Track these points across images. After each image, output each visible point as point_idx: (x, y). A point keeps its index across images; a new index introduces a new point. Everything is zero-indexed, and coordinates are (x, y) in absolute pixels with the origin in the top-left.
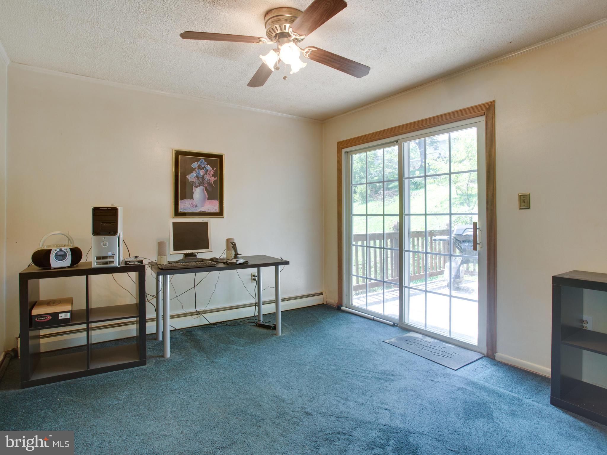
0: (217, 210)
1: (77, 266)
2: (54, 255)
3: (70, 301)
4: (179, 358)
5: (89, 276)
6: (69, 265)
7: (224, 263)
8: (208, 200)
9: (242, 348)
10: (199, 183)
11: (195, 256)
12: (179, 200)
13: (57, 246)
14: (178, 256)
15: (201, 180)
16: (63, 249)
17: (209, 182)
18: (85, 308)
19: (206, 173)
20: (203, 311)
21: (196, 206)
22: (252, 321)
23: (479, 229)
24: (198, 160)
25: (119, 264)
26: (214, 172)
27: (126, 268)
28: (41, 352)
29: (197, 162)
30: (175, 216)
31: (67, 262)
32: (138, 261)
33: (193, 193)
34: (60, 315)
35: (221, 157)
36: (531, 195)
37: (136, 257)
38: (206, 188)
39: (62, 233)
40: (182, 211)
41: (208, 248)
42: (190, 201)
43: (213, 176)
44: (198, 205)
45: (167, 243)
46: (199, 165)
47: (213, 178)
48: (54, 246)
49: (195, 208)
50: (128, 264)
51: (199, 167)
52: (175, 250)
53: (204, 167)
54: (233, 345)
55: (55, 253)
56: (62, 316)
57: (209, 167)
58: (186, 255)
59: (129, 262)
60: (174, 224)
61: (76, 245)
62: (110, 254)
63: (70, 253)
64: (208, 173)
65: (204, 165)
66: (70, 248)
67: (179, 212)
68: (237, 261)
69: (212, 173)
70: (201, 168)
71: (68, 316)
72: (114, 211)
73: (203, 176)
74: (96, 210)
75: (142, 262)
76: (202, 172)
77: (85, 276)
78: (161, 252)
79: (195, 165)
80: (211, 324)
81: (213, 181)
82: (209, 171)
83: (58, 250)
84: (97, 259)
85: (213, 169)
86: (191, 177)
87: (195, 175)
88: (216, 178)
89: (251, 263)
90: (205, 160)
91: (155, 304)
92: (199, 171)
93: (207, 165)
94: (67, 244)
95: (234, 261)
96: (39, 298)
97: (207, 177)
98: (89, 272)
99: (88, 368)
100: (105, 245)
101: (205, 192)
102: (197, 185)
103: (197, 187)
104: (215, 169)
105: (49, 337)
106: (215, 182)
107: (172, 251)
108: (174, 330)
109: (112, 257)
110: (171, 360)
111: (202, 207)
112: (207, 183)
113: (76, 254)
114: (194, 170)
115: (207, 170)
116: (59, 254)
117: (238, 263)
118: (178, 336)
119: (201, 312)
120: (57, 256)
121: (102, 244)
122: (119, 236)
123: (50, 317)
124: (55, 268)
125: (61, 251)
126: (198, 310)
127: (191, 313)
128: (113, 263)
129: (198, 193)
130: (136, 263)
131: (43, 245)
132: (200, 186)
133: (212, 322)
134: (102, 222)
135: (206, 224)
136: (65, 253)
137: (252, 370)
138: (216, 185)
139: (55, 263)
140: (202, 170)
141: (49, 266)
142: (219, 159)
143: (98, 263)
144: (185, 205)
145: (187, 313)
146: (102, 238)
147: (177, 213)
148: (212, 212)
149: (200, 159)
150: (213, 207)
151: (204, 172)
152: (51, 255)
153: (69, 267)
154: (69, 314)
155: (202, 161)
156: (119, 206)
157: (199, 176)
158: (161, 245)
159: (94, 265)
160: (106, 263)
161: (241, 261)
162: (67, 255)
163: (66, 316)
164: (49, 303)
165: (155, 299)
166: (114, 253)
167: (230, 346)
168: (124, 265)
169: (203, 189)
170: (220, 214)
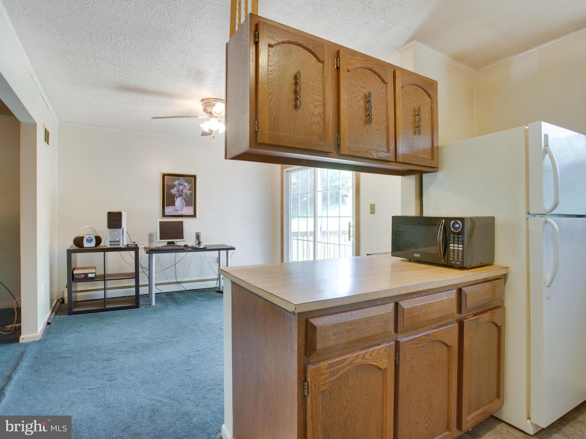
0: (192, 213)
1: (99, 247)
2: (86, 240)
3: (95, 268)
4: (159, 305)
5: (105, 252)
6: (94, 246)
7: (192, 248)
8: (185, 206)
9: (201, 302)
10: (179, 195)
11: (174, 243)
12: (165, 206)
13: (87, 235)
14: (163, 243)
15: (180, 193)
16: (91, 237)
17: (186, 194)
18: (103, 274)
19: (184, 188)
20: (182, 282)
21: (177, 211)
22: (215, 289)
23: (352, 226)
24: (178, 179)
25: (123, 246)
26: (190, 187)
27: (128, 248)
28: (78, 300)
29: (177, 181)
30: (163, 217)
31: (93, 244)
32: (135, 245)
33: (175, 202)
34: (89, 275)
35: (195, 177)
36: (375, 204)
37: (134, 242)
38: (184, 199)
39: (90, 227)
40: (168, 214)
41: (183, 238)
42: (173, 207)
43: (189, 190)
44: (178, 210)
45: (155, 234)
46: (179, 183)
47: (189, 191)
48: (85, 234)
49: (176, 212)
50: (129, 246)
51: (180, 184)
52: (160, 239)
53: (183, 184)
54: (196, 301)
55: (86, 239)
56: (90, 276)
57: (186, 184)
58: (169, 243)
59: (129, 245)
60: (160, 222)
61: (98, 235)
62: (117, 239)
63: (95, 239)
64: (185, 188)
65: (183, 183)
66: (95, 236)
67: (165, 214)
68: (199, 246)
69: (188, 188)
70: (181, 184)
71: (93, 275)
72: (120, 214)
73: (182, 190)
74: (109, 214)
75: (137, 245)
76: (181, 188)
77: (103, 252)
78: (151, 241)
79: (176, 183)
80: (187, 290)
81: (189, 193)
82: (186, 187)
83: (88, 237)
84: (110, 242)
85: (189, 185)
86: (174, 191)
87: (176, 190)
88: (191, 191)
89: (208, 248)
90: (184, 179)
91: (148, 274)
92: (179, 187)
93: (185, 182)
94: (93, 234)
95: (197, 246)
96: (77, 266)
97: (185, 191)
98: (105, 250)
99: (105, 307)
100: (114, 234)
101: (184, 201)
102: (178, 196)
103: (178, 198)
104: (190, 185)
105: (82, 292)
106: (191, 194)
107: (159, 240)
108: (161, 293)
109: (119, 242)
110: (155, 306)
111: (181, 211)
112: (185, 195)
113: (98, 240)
114: (175, 186)
115: (185, 186)
116: (88, 239)
117: (199, 248)
118: (163, 296)
119: (180, 282)
120: (87, 240)
121: (113, 233)
122: (123, 229)
123: (83, 276)
124: (86, 248)
125: (89, 237)
126: (178, 281)
127: (173, 282)
128: (119, 245)
129: (178, 202)
130: (134, 246)
131: (79, 234)
132: (180, 197)
133: (187, 289)
134: (113, 221)
135: (182, 222)
136: (92, 238)
137: (202, 312)
138: (191, 196)
139: (86, 245)
140: (181, 186)
141: (83, 247)
142: (193, 178)
143: (110, 245)
144: (169, 210)
145: (170, 283)
146: (113, 230)
147: (164, 215)
148: (188, 214)
149: (180, 179)
150: (189, 211)
151: (183, 187)
152: (84, 240)
153: (94, 247)
154: (94, 274)
155: (182, 180)
156: (123, 211)
157: (179, 190)
158: (151, 236)
159: (109, 246)
160: (115, 245)
161: (202, 247)
162: (93, 240)
163: (92, 275)
164: (82, 268)
165: (148, 271)
166: (120, 239)
167: (194, 301)
168: (126, 247)
169: (182, 199)
170: (194, 216)
